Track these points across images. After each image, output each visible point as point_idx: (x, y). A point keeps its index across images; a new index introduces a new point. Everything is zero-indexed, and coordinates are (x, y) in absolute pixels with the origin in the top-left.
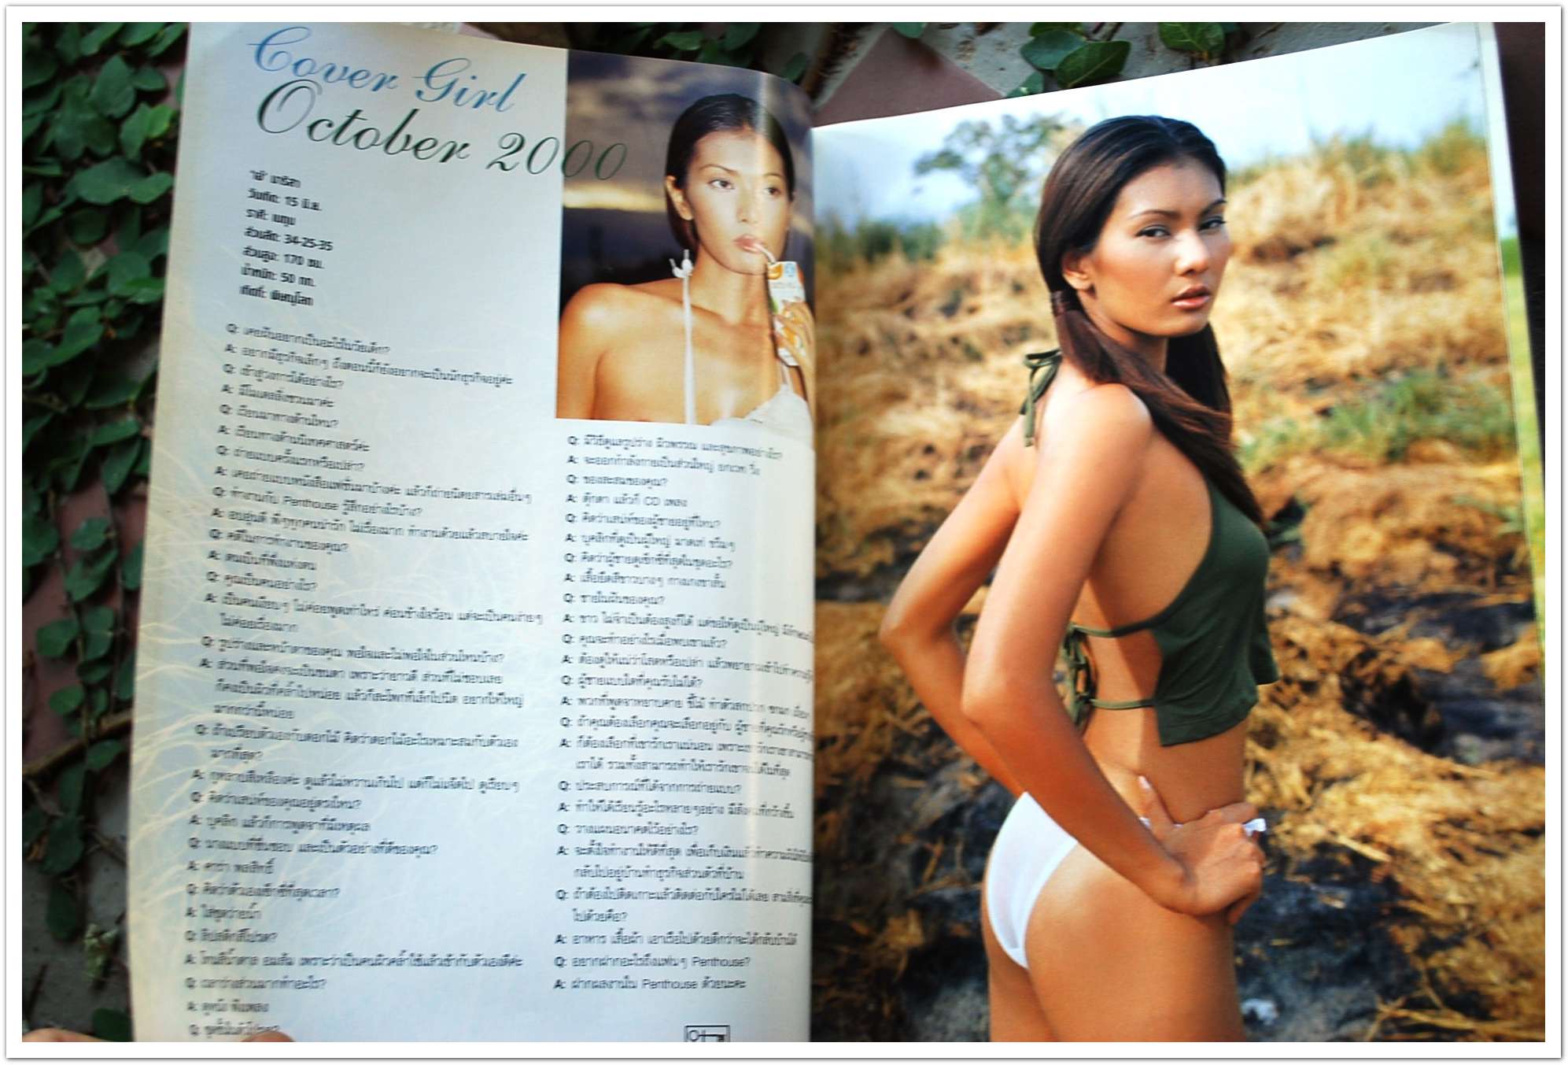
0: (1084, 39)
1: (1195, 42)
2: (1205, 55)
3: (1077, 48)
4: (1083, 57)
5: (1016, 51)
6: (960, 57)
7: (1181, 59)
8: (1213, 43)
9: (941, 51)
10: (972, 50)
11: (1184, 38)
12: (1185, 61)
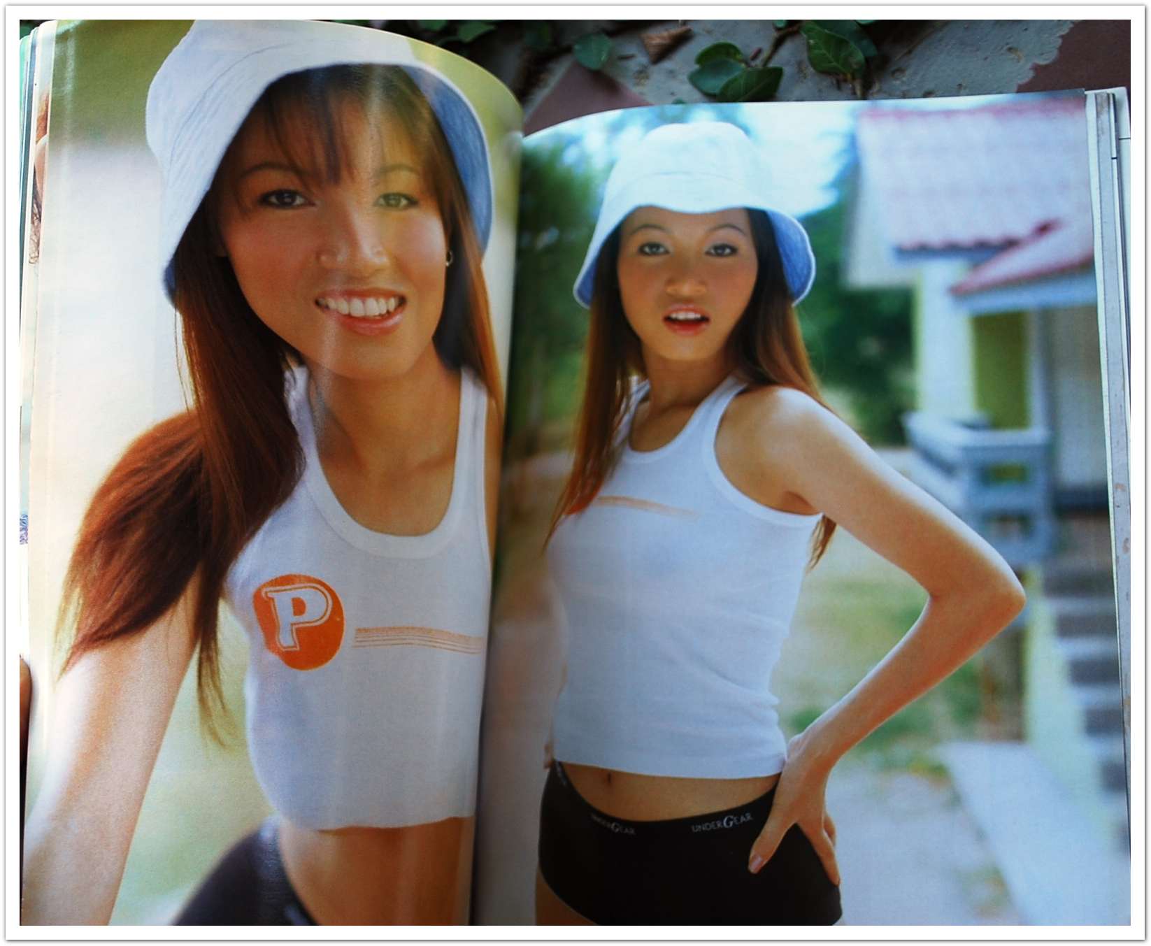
0: (743, 65)
1: (839, 66)
2: (849, 76)
3: (737, 73)
4: (742, 82)
5: (685, 78)
6: (638, 84)
7: (827, 82)
8: (855, 67)
9: (621, 80)
10: (647, 78)
11: (830, 62)
12: (832, 83)
